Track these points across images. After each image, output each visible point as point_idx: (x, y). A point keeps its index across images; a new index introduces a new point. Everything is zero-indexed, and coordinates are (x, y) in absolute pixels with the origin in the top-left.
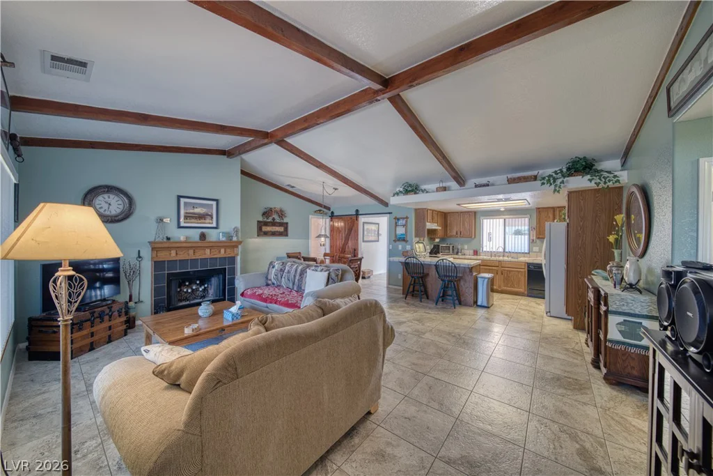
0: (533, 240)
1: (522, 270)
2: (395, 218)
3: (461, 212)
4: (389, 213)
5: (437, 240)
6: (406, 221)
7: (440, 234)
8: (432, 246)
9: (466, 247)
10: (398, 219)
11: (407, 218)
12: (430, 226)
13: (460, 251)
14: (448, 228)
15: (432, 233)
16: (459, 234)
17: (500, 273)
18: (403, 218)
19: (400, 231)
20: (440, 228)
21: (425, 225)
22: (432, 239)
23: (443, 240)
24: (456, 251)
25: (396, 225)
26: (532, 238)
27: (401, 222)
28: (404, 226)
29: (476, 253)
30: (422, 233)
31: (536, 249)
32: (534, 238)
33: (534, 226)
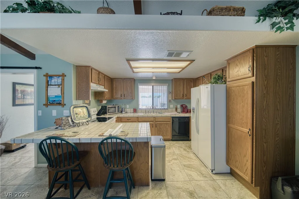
0: (170, 100)
1: (169, 122)
2: (47, 75)
3: (124, 79)
4: (36, 68)
5: (104, 102)
6: (63, 80)
7: (107, 96)
8: (100, 107)
9: (128, 106)
10: (51, 77)
11: (63, 75)
12: (94, 87)
13: (124, 110)
14: (114, 91)
15: (98, 95)
16: (123, 96)
17: (154, 126)
18: (59, 76)
19: (54, 92)
20: (107, 90)
21: (88, 86)
22: (99, 101)
23: (110, 101)
24: (120, 110)
25: (48, 84)
26: (169, 99)
27: (54, 81)
28: (58, 85)
29: (135, 111)
30: (84, 94)
31: (172, 106)
32: (171, 99)
33: (171, 91)
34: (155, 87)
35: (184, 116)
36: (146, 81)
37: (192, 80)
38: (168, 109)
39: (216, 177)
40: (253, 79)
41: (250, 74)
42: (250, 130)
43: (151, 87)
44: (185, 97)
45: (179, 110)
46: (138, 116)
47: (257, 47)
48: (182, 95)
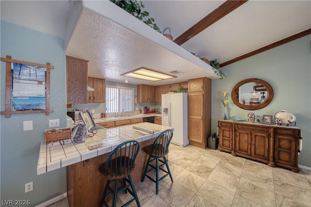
3: (94, 78)
6: (48, 73)
16: (93, 99)
26: (135, 102)
29: (104, 116)
30: (79, 96)
31: (137, 109)
32: (137, 102)
33: (136, 95)
34: (121, 90)
35: (151, 116)
36: (113, 83)
37: (153, 87)
38: (135, 111)
39: (186, 148)
40: (203, 92)
41: (202, 90)
42: (202, 117)
43: (118, 89)
44: (149, 101)
45: (143, 112)
46: (115, 121)
47: (205, 77)
48: (147, 99)
